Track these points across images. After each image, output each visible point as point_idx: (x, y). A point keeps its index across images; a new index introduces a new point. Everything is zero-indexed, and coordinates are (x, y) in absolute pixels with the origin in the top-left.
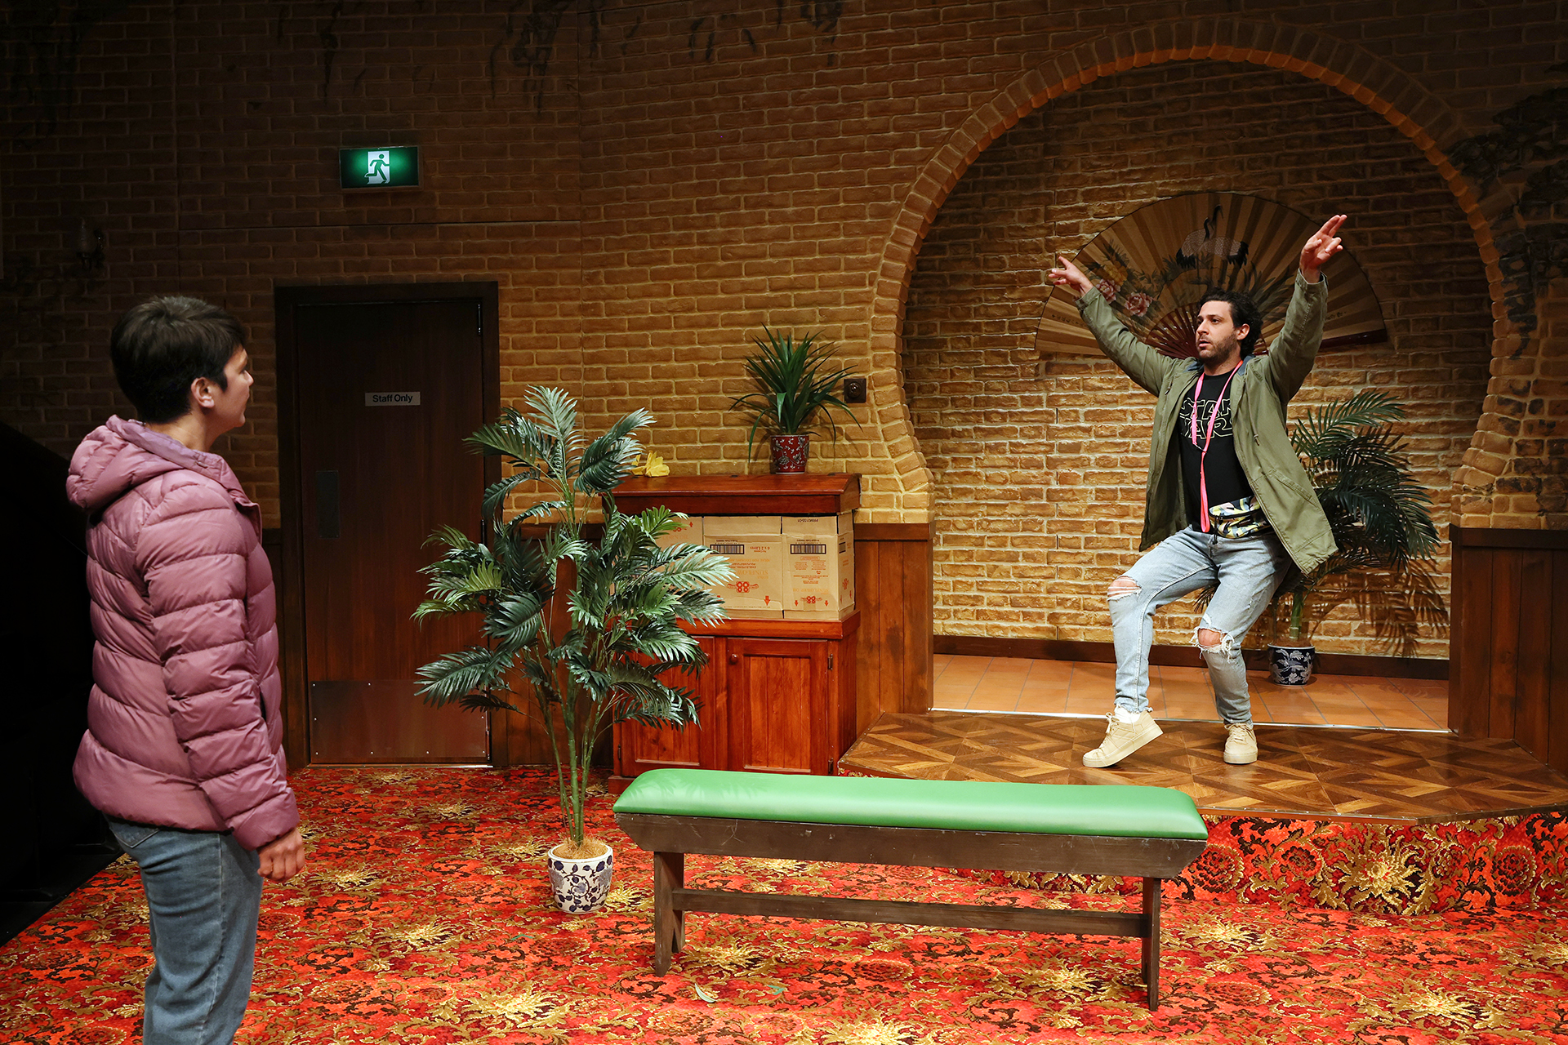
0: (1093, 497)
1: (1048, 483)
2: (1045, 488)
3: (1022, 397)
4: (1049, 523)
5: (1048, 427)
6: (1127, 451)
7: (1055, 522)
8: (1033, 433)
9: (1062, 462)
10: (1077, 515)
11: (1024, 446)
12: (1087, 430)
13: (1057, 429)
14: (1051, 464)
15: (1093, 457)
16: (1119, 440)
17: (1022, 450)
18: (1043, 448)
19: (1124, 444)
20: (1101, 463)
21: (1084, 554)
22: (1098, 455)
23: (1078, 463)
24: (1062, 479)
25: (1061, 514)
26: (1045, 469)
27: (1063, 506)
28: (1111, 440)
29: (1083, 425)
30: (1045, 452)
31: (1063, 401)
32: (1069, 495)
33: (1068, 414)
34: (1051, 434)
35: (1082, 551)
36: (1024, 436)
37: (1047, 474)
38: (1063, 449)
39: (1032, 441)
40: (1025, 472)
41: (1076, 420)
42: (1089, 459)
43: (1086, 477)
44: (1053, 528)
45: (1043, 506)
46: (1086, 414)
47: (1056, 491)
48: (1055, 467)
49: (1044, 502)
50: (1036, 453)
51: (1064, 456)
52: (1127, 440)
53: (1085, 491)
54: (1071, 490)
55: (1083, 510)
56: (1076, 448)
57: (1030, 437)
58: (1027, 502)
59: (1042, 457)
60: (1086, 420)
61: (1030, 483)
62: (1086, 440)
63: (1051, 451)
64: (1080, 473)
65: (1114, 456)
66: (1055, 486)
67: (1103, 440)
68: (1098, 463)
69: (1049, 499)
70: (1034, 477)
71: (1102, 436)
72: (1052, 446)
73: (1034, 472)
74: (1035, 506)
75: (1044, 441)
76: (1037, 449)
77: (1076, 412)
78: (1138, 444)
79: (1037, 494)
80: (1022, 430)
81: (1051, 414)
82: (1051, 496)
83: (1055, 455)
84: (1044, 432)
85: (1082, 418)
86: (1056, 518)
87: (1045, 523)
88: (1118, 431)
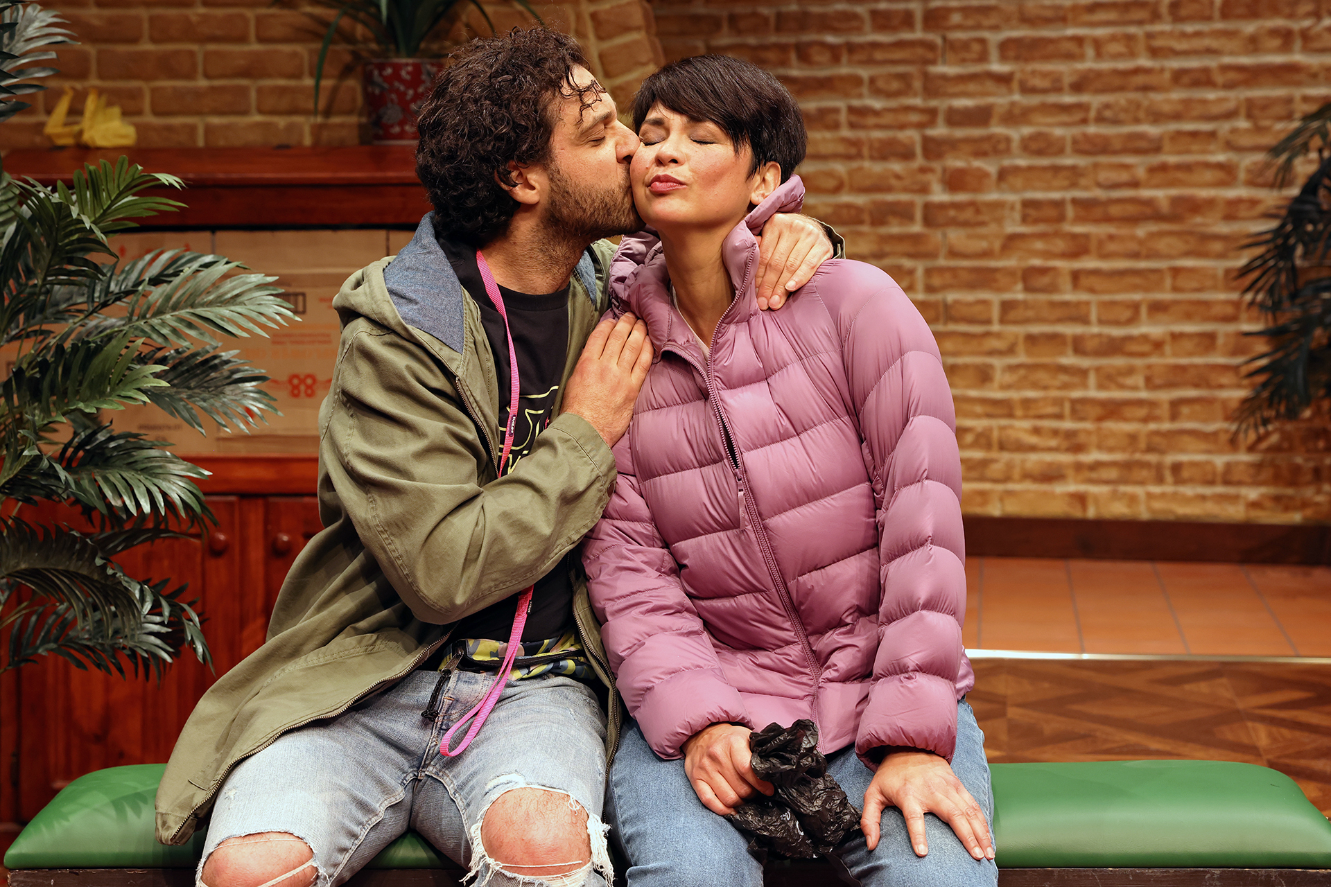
0: (1017, 215)
1: (924, 189)
2: (919, 200)
3: (875, 14)
4: (928, 272)
5: (926, 77)
6: (1084, 121)
7: (941, 270)
8: (895, 85)
9: (952, 145)
10: (986, 254)
11: (876, 113)
12: (1004, 80)
13: (944, 78)
14: (933, 149)
15: (1017, 134)
16: (1068, 99)
17: (871, 121)
18: (914, 118)
19: (1079, 106)
20: (1034, 146)
21: (998, 336)
22: (1027, 131)
23: (986, 146)
24: (954, 181)
25: (953, 254)
26: (919, 161)
27: (955, 236)
28: (1052, 99)
29: (997, 67)
30: (920, 126)
31: (956, 18)
32: (968, 214)
33: (965, 45)
34: (933, 87)
35: (996, 327)
36: (877, 92)
37: (923, 170)
38: (957, 118)
39: (893, 103)
40: (877, 168)
41: (983, 57)
42: (1008, 140)
43: (1003, 175)
44: (936, 281)
45: (915, 239)
46: (1004, 46)
47: (942, 206)
48: (939, 156)
49: (917, 228)
50: (902, 127)
51: (960, 133)
52: (1084, 98)
53: (998, 205)
54: (972, 204)
55: (997, 245)
56: (981, 116)
57: (889, 95)
58: (883, 230)
59: (911, 136)
60: (1004, 58)
61: (889, 189)
62: (1001, 100)
63: (932, 123)
64: (990, 167)
65: (1058, 132)
66: (939, 195)
67: (1035, 100)
68: (1028, 146)
69: (928, 221)
70: (898, 177)
71: (1033, 91)
72: (933, 113)
73: (897, 166)
74: (901, 238)
75: (917, 101)
76: (903, 118)
77: (982, 41)
78: (1107, 106)
79: (903, 212)
80: (872, 80)
81: (930, 46)
82: (932, 215)
83: (940, 131)
84: (917, 84)
85: (994, 53)
86: (942, 262)
87: (920, 273)
88: (1067, 80)
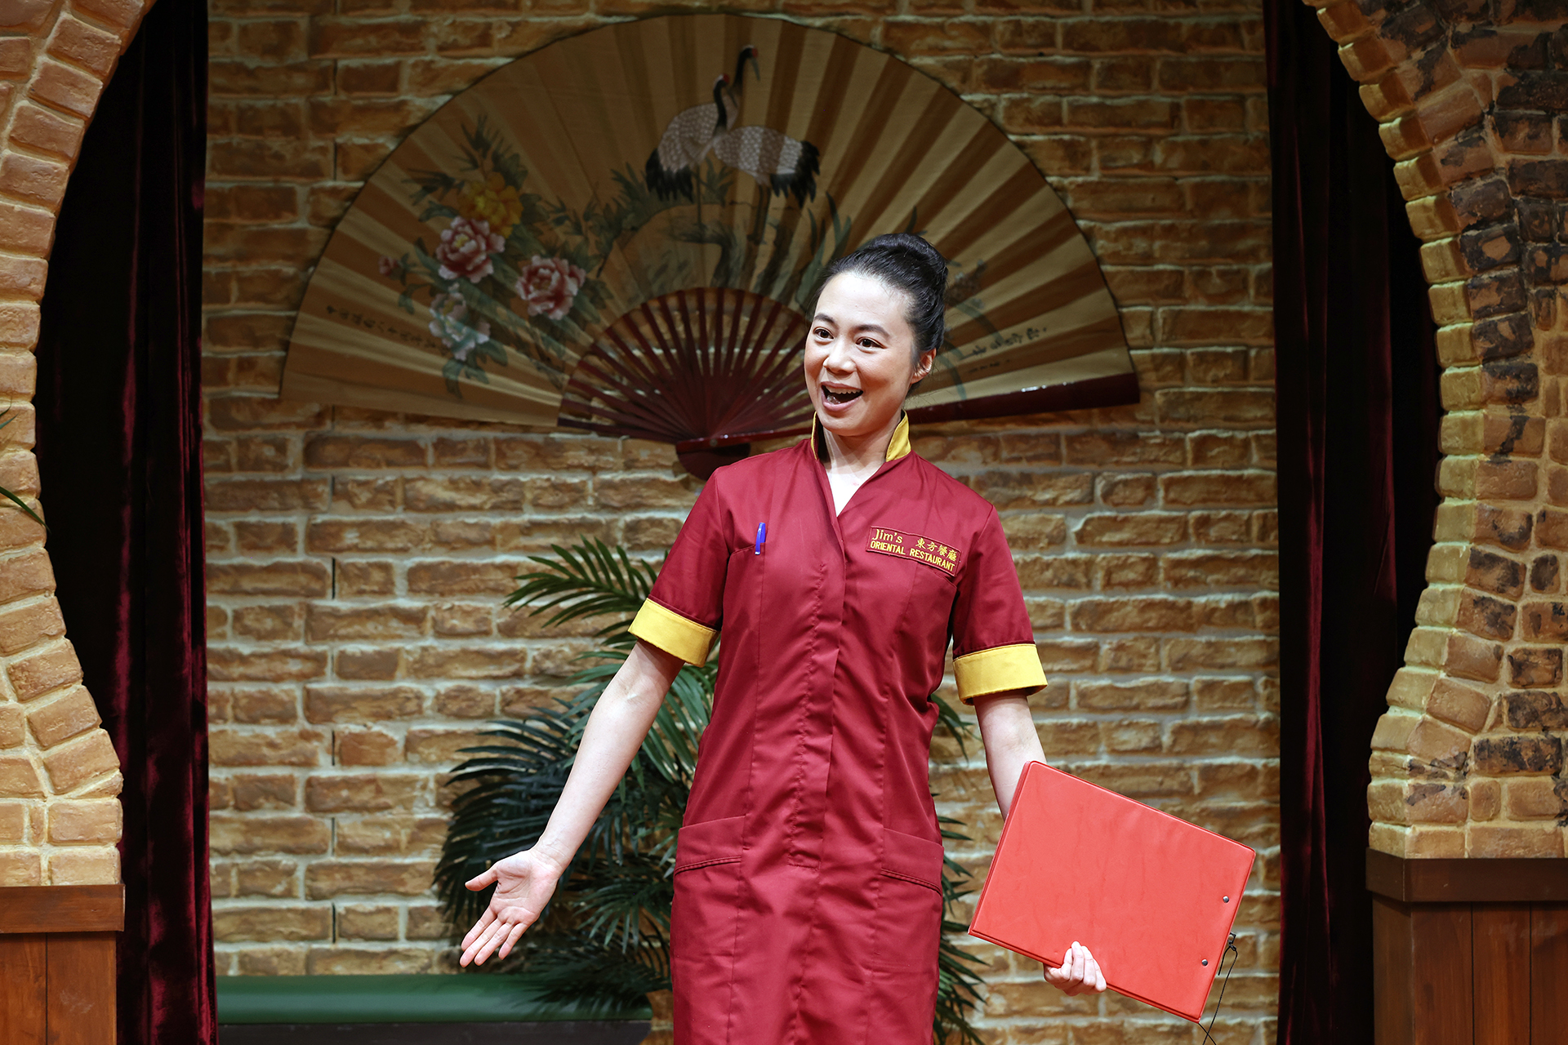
0: (431, 798)
1: (308, 763)
2: (301, 775)
3: (241, 527)
4: (312, 872)
5: (310, 611)
6: (518, 675)
7: (330, 869)
8: (269, 623)
9: (347, 703)
10: (389, 848)
11: (243, 660)
12: (413, 619)
13: (335, 614)
14: (319, 708)
15: (430, 689)
16: (500, 645)
17: (237, 670)
18: (294, 666)
19: (512, 655)
20: (453, 707)
22: (444, 686)
23: (391, 707)
24: (347, 751)
25: (345, 848)
26: (302, 724)
27: (348, 824)
28: (476, 644)
29: (405, 602)
30: (302, 677)
31: (351, 537)
32: (366, 796)
33: (363, 573)
34: (318, 626)
35: (402, 945)
36: (245, 632)
37: (305, 736)
38: (349, 668)
39: (266, 647)
40: (245, 732)
41: (386, 590)
42: (419, 697)
43: (411, 744)
44: (323, 885)
45: (294, 827)
46: (413, 574)
47: (331, 784)
48: (328, 718)
49: (297, 813)
50: (278, 679)
51: (355, 687)
52: (518, 645)
53: (408, 782)
54: (371, 781)
55: (404, 837)
56: (384, 666)
57: (261, 636)
58: (251, 816)
59: (291, 690)
60: (413, 591)
61: (261, 762)
62: (411, 645)
63: (318, 674)
64: (395, 732)
65: (484, 687)
66: (327, 770)
67: (455, 645)
68: (442, 705)
69: (311, 805)
70: (272, 745)
71: (453, 634)
72: (319, 660)
73: (270, 731)
74: (275, 827)
75: (299, 645)
76: (279, 667)
77: (386, 568)
78: (547, 655)
79: (280, 793)
80: (238, 616)
81: (317, 573)
82: (317, 796)
83: (328, 684)
84: (298, 623)
85: (401, 584)
86: (330, 859)
87: (300, 874)
88: (496, 621)
